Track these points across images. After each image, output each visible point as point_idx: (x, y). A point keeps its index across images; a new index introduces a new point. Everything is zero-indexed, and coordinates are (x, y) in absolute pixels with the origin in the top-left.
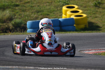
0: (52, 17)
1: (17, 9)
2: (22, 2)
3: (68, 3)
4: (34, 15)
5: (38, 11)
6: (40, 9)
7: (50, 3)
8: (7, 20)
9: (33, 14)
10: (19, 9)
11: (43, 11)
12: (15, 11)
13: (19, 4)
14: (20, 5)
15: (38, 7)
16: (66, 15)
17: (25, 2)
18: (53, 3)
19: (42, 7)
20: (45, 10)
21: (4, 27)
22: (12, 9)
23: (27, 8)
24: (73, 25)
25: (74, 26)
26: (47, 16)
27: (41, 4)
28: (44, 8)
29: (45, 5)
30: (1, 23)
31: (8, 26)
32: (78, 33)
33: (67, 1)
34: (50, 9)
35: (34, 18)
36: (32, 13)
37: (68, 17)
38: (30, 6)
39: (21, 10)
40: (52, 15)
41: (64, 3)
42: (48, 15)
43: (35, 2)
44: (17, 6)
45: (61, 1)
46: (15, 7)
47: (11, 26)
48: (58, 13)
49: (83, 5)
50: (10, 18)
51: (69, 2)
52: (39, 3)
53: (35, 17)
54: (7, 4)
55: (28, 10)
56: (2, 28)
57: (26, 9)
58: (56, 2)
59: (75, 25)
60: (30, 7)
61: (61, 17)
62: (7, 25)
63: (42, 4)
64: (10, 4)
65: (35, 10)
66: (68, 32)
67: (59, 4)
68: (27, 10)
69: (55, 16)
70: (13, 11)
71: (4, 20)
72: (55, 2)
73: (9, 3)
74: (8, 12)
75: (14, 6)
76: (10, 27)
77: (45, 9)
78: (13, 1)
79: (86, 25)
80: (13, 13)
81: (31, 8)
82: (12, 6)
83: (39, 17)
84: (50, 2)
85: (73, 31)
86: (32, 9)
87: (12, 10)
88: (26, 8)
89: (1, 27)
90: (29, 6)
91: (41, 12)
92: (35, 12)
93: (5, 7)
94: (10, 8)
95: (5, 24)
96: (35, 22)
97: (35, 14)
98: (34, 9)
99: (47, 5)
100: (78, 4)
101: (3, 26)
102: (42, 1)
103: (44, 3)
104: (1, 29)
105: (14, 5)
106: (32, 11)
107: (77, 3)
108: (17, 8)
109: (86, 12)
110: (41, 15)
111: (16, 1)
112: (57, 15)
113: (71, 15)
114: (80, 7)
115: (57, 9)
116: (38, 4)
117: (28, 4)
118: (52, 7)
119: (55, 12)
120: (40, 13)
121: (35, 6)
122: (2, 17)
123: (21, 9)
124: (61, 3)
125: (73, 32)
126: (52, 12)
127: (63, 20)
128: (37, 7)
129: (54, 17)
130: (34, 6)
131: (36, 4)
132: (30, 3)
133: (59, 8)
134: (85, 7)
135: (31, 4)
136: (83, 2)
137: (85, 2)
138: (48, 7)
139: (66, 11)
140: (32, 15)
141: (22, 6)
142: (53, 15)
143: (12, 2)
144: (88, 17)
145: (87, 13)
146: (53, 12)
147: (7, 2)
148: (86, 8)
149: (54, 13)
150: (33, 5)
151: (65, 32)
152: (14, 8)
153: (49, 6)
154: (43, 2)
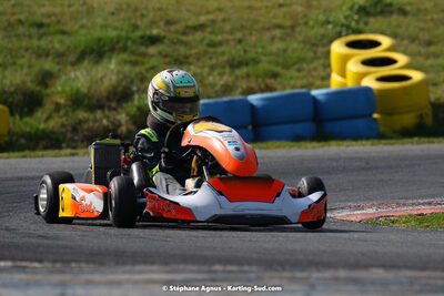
0: (292, 82)
1: (152, 56)
2: (173, 28)
3: (361, 26)
4: (218, 78)
5: (236, 63)
6: (245, 51)
7: (288, 31)
8: (108, 99)
9: (216, 73)
10: (160, 53)
11: (256, 61)
12: (143, 63)
13: (162, 34)
14: (164, 37)
15: (239, 47)
16: (343, 74)
17: (187, 27)
18: (298, 29)
19: (255, 46)
20: (263, 58)
21: (97, 125)
22: (133, 53)
23: (193, 51)
24: (370, 116)
25: (375, 119)
26: (269, 81)
27: (251, 34)
28: (263, 47)
29: (267, 36)
30: (86, 111)
31: (113, 123)
32: (372, 145)
33: (357, 22)
34: (285, 51)
35: (217, 88)
36: (212, 68)
37: (350, 83)
38: (205, 42)
39: (167, 60)
40: (291, 78)
41: (344, 29)
42: (275, 76)
43: (228, 27)
44: (154, 40)
45: (331, 19)
46: (147, 46)
47: (123, 122)
48: (315, 69)
49: (421, 34)
50: (120, 89)
51: (366, 24)
52: (242, 27)
53: (222, 86)
54: (112, 33)
55: (198, 59)
56: (88, 130)
57: (188, 53)
58: (311, 23)
59: (376, 116)
60: (205, 48)
61: (325, 83)
62: (107, 118)
63: (254, 32)
64: (124, 34)
65: (225, 58)
66: (333, 143)
67: (322, 31)
68: (191, 60)
69: (305, 81)
70: (134, 63)
71: (98, 101)
72: (306, 23)
73: (122, 30)
74: (112, 66)
75: (142, 44)
76: (120, 125)
77: (265, 55)
78: (139, 23)
79: (421, 116)
80: (138, 69)
81: (211, 50)
82: (134, 42)
83: (239, 84)
84: (288, 23)
85: (368, 138)
86: (215, 53)
87: (133, 58)
88: (191, 49)
89: (85, 126)
90: (202, 40)
91: (247, 64)
92: (223, 67)
93: (106, 48)
94: (124, 49)
95: (99, 114)
96: (216, 103)
97: (221, 75)
98: (223, 54)
99: (273, 39)
100: (400, 31)
101: (91, 124)
102: (256, 22)
103: (263, 28)
104: (86, 133)
105: (142, 37)
106: (214, 61)
107: (399, 26)
108: (152, 50)
109: (429, 62)
110: (248, 76)
111: (153, 23)
112: (312, 77)
113: (365, 75)
114: (405, 42)
115: (315, 53)
116: (239, 35)
117: (198, 35)
118: (295, 45)
119: (305, 66)
120: (244, 70)
121: (227, 41)
122: (89, 88)
123: (166, 56)
124: (330, 26)
125: (354, 143)
126: (294, 64)
127: (328, 94)
128: (232, 43)
129: (299, 83)
130: (220, 44)
131: (231, 32)
132: (209, 29)
133: (321, 50)
134: (429, 43)
135: (212, 33)
136: (422, 25)
137: (431, 24)
138: (278, 45)
139: (345, 59)
140: (211, 78)
141: (174, 43)
142: (297, 78)
143: (136, 27)
144: (435, 85)
145: (432, 66)
146: (296, 67)
147: (116, 28)
148: (432, 49)
149: (299, 70)
150: (219, 38)
151: (322, 144)
152: (142, 49)
153: (282, 39)
154: (260, 25)
